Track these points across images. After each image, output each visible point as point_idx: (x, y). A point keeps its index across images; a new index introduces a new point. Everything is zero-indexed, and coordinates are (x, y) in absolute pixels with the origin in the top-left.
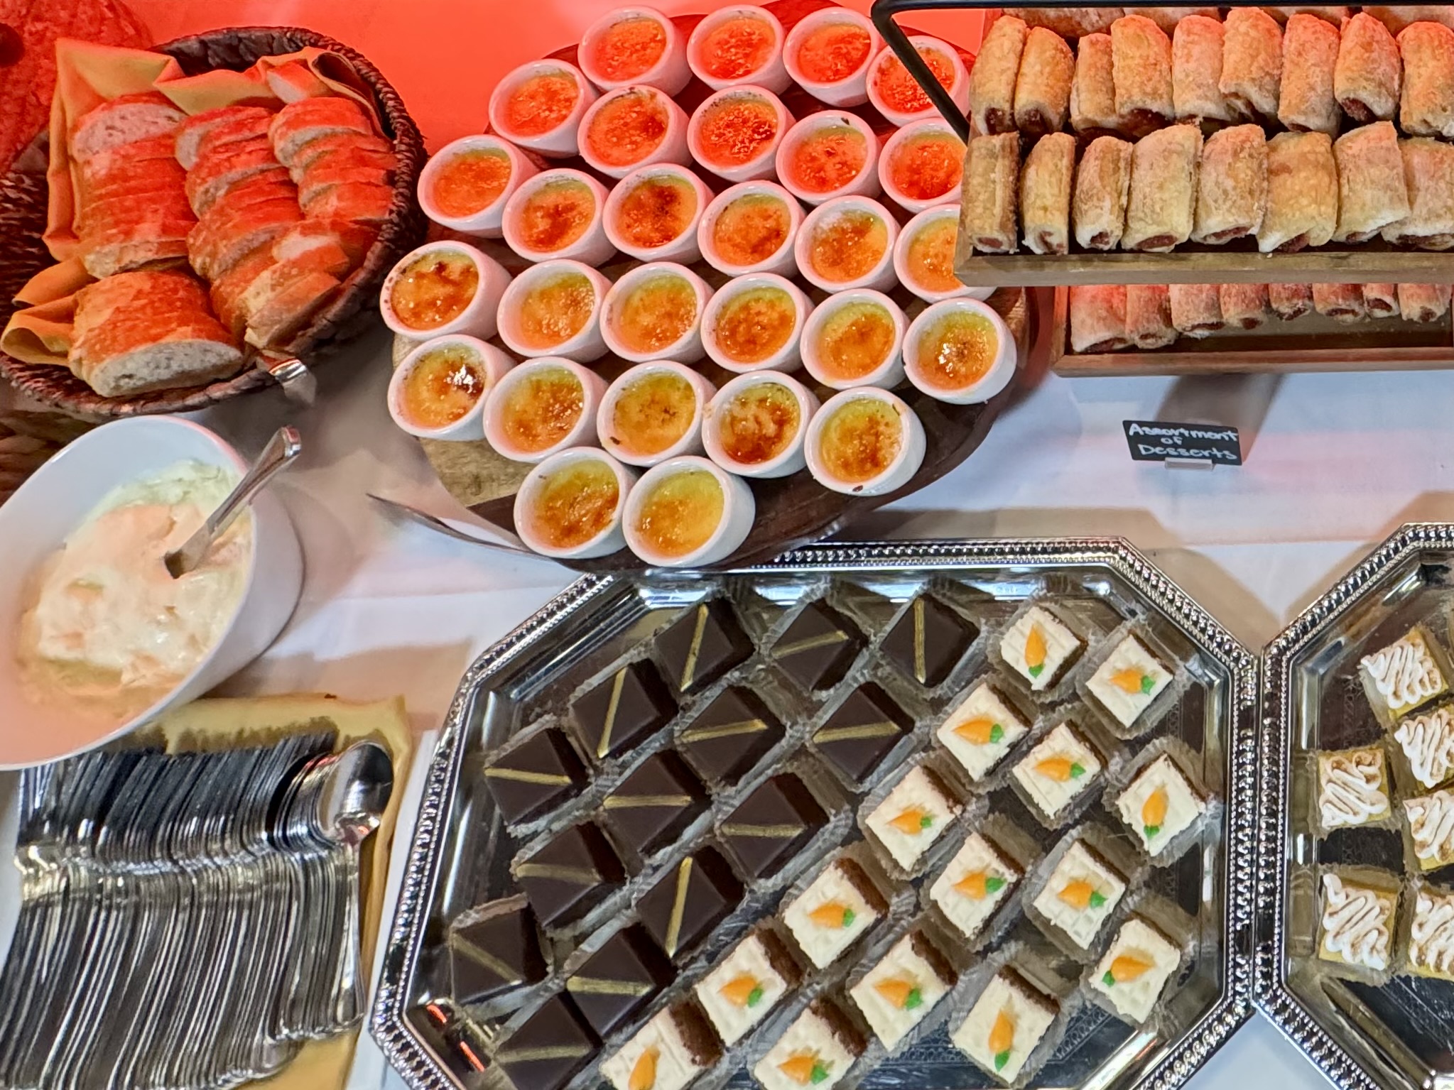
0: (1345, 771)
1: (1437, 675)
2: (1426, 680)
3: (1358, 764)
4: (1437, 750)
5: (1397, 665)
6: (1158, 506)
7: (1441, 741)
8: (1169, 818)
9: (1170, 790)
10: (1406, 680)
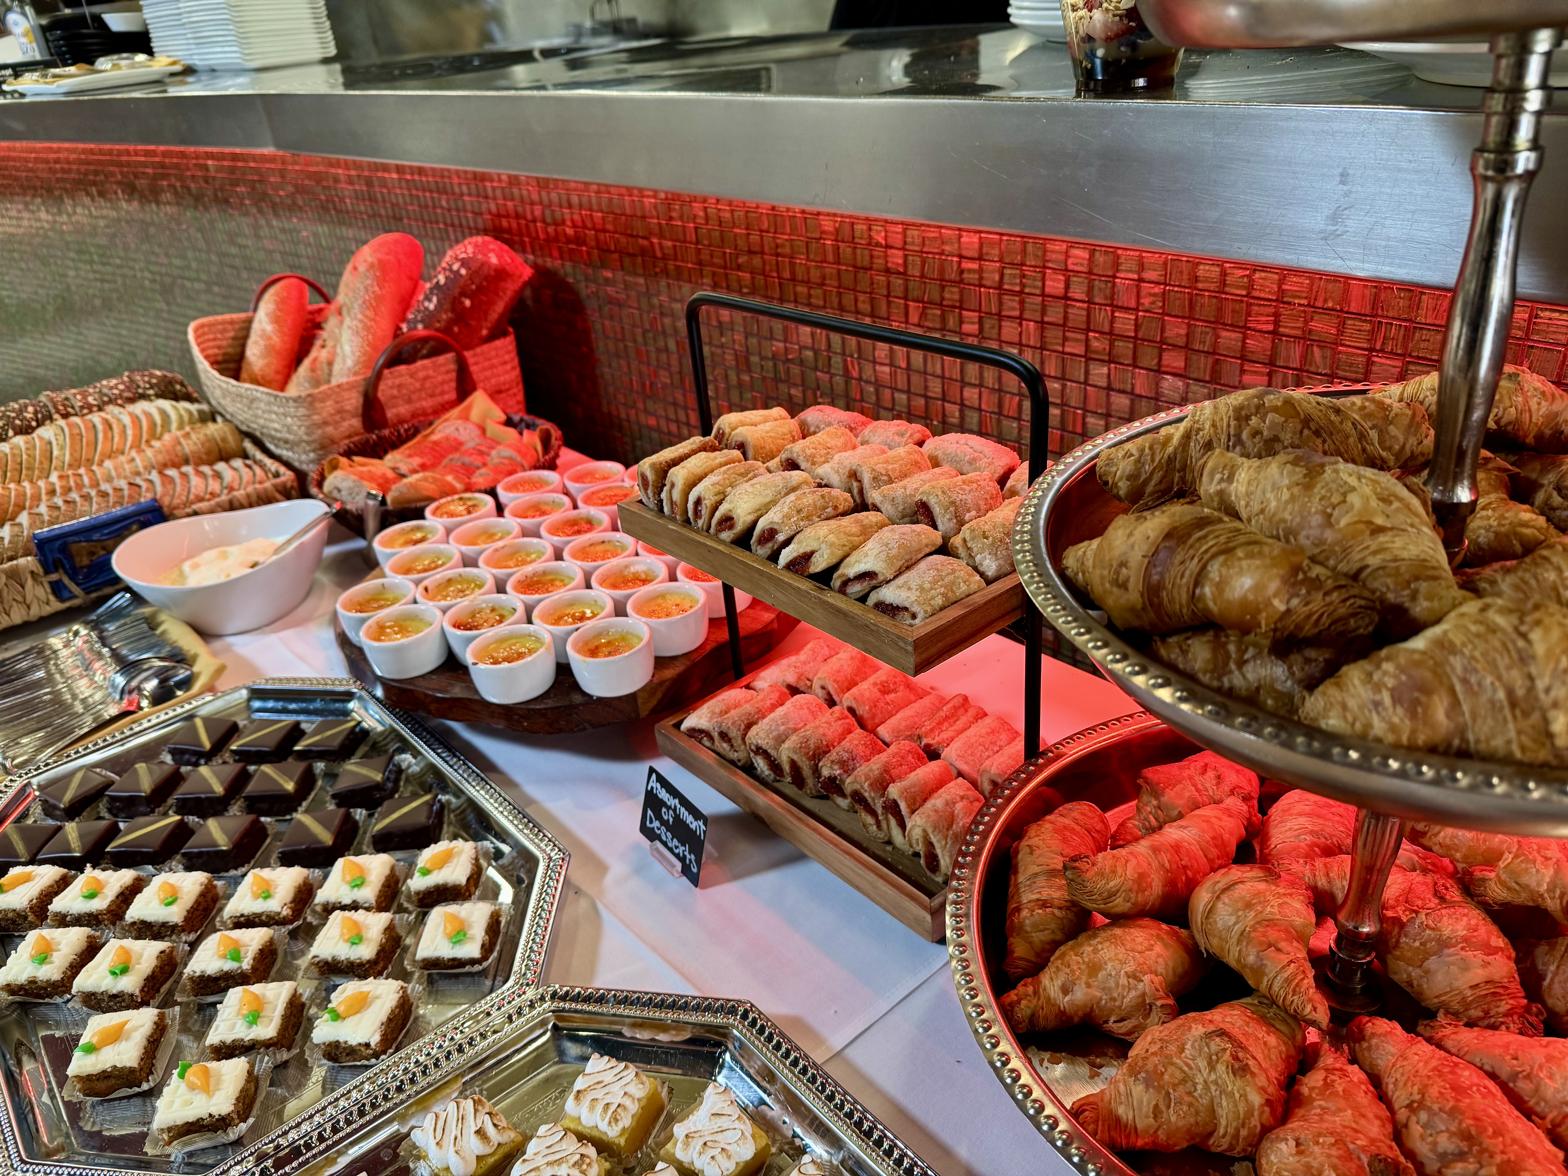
0: (476, 1111)
1: (626, 1121)
2: (613, 1108)
3: (490, 1114)
4: (548, 1164)
5: (608, 1077)
6: (617, 869)
7: (559, 1162)
8: (350, 1022)
9: (377, 1004)
10: (599, 1094)
